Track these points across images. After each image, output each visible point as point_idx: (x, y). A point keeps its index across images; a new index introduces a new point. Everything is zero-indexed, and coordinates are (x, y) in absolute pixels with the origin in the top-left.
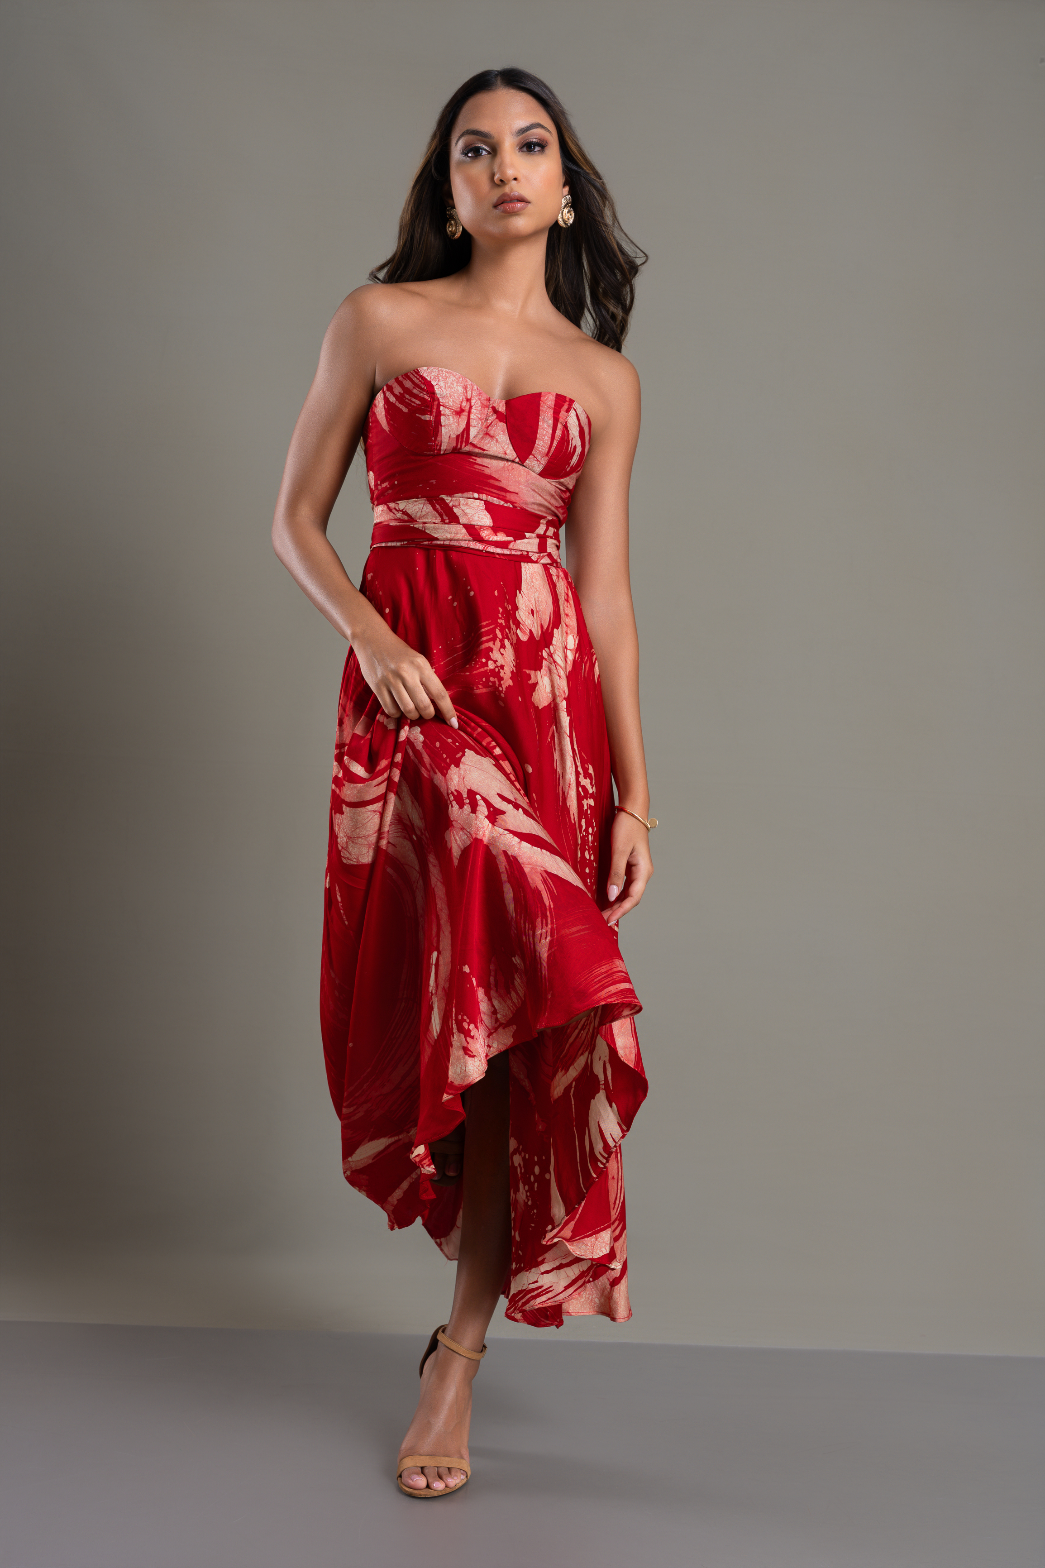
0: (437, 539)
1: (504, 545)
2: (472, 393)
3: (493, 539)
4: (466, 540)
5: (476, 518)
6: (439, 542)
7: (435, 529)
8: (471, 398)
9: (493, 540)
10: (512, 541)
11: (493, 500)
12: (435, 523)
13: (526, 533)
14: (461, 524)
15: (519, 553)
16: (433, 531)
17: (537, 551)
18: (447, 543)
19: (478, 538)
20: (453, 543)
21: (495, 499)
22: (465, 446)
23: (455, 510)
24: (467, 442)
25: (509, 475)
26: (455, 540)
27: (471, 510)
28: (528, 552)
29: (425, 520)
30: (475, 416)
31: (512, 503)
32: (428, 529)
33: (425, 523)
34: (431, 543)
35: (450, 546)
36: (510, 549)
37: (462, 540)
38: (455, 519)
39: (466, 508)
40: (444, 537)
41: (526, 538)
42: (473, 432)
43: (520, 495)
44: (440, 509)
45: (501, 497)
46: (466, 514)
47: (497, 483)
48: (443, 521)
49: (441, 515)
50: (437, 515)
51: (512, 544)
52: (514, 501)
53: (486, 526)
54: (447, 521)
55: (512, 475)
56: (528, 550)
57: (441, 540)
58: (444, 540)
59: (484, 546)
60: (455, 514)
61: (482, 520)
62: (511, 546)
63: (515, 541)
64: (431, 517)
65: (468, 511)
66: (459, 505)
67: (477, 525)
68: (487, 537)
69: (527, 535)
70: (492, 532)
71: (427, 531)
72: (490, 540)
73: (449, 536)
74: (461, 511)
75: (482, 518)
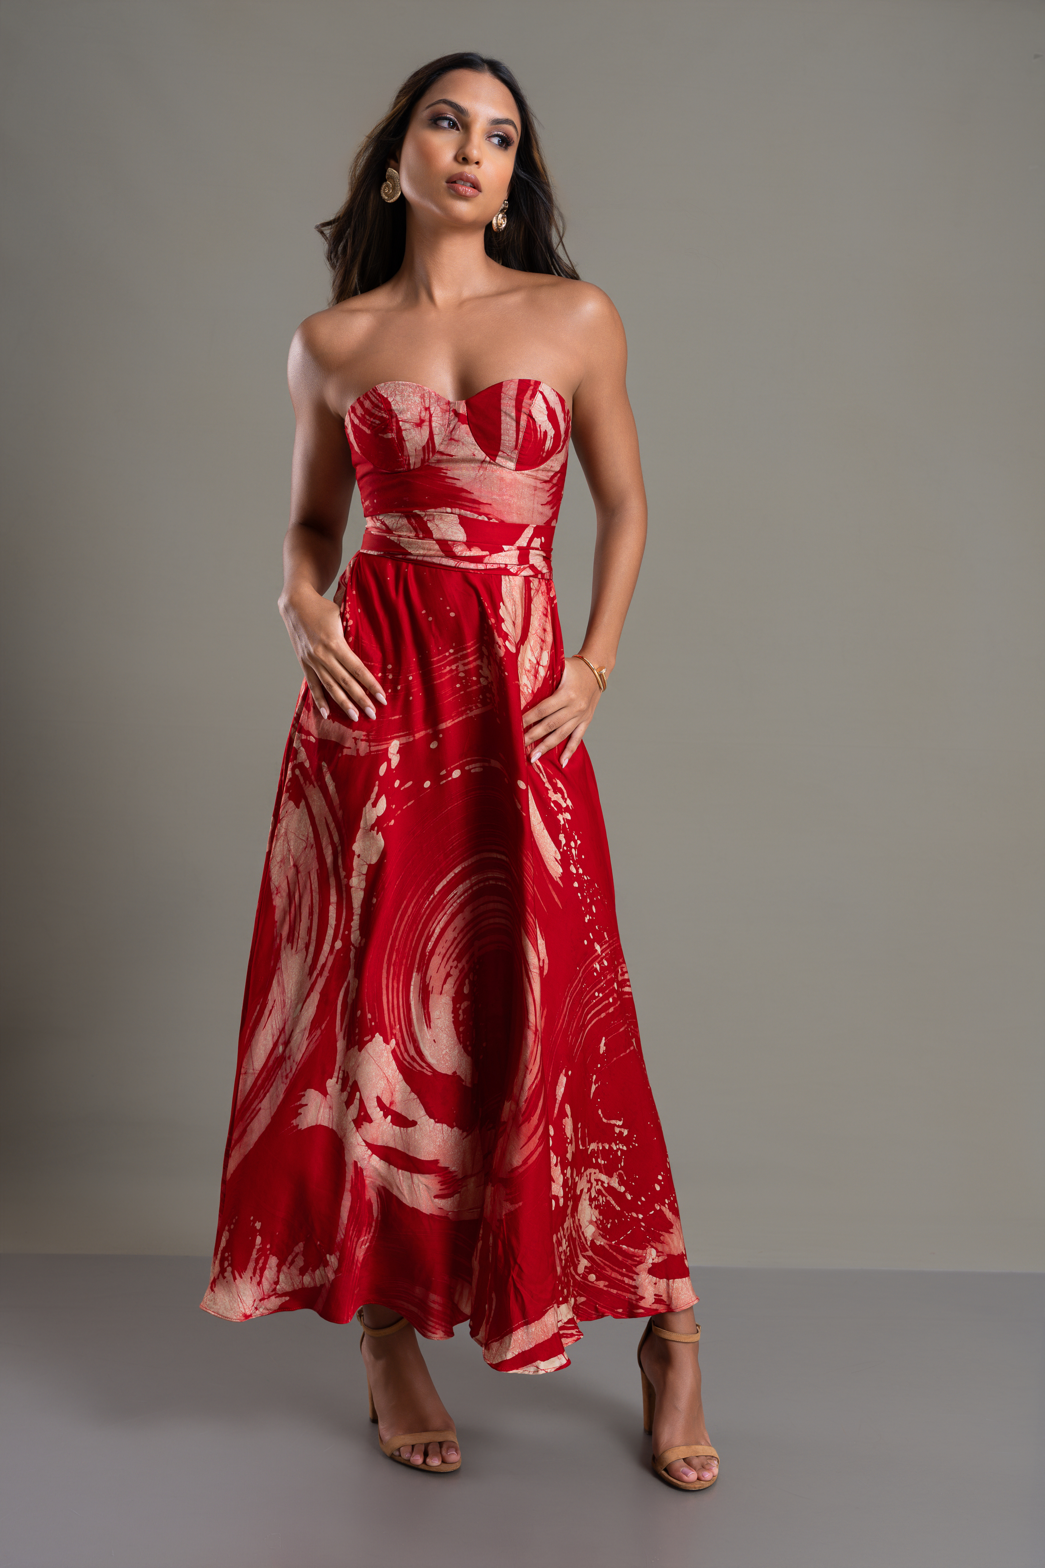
0: (410, 554)
1: (479, 560)
2: (430, 401)
3: (466, 553)
4: (439, 557)
5: (450, 533)
6: (412, 557)
7: (408, 543)
8: (430, 406)
9: (467, 555)
10: (487, 556)
11: (467, 514)
12: (409, 537)
13: (503, 546)
14: (434, 540)
15: (495, 567)
16: (407, 546)
17: (518, 563)
18: (420, 558)
19: (451, 555)
20: (426, 559)
21: (469, 512)
22: (433, 456)
23: (429, 525)
24: (434, 451)
25: (481, 487)
26: (427, 556)
27: (445, 524)
28: (506, 565)
29: (399, 533)
30: (437, 424)
31: (486, 515)
32: (403, 543)
33: (400, 536)
34: (405, 557)
35: (422, 561)
36: (486, 563)
37: (435, 556)
38: (428, 534)
39: (440, 522)
40: (418, 552)
41: (505, 551)
42: (437, 440)
43: (494, 505)
44: (414, 522)
45: (475, 510)
46: (439, 529)
47: (469, 496)
48: (417, 537)
49: (415, 529)
50: (412, 529)
51: (487, 558)
52: (488, 513)
53: (460, 542)
54: (421, 536)
55: (484, 486)
56: (507, 563)
57: (415, 556)
58: (418, 556)
59: (456, 563)
60: (429, 528)
61: (455, 535)
62: (486, 560)
63: (490, 555)
64: (406, 530)
65: (441, 526)
66: (434, 519)
67: (450, 541)
68: (459, 553)
69: (505, 547)
70: (466, 548)
71: (401, 544)
72: (463, 555)
73: (422, 552)
74: (435, 525)
75: (456, 533)
